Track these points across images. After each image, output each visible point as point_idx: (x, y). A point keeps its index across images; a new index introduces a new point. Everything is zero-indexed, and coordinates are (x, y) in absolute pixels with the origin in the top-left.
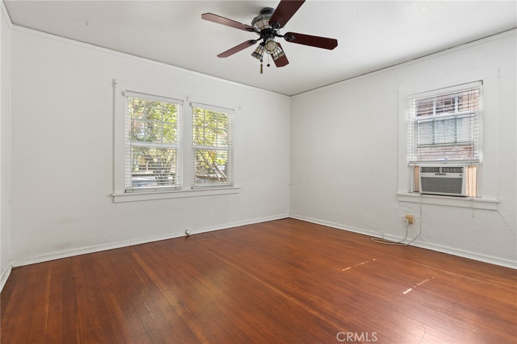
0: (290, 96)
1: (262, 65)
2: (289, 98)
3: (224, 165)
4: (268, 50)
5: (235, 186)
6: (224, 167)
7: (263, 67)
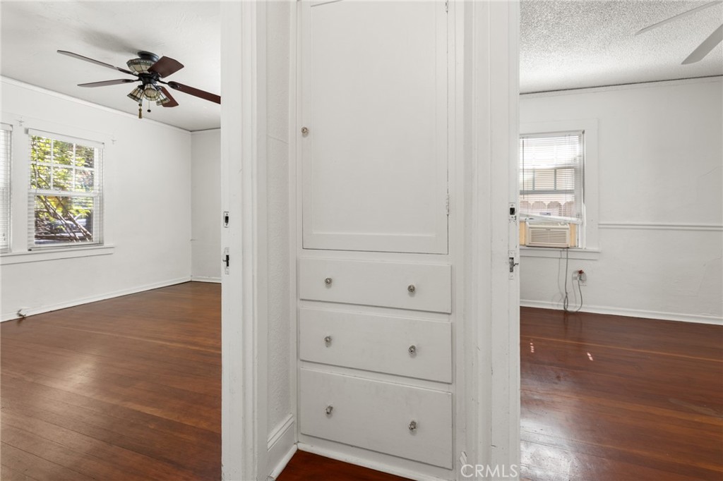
0: (191, 131)
1: (140, 110)
2: (190, 133)
3: (86, 217)
4: (147, 96)
5: (106, 245)
6: (85, 220)
7: (142, 112)
